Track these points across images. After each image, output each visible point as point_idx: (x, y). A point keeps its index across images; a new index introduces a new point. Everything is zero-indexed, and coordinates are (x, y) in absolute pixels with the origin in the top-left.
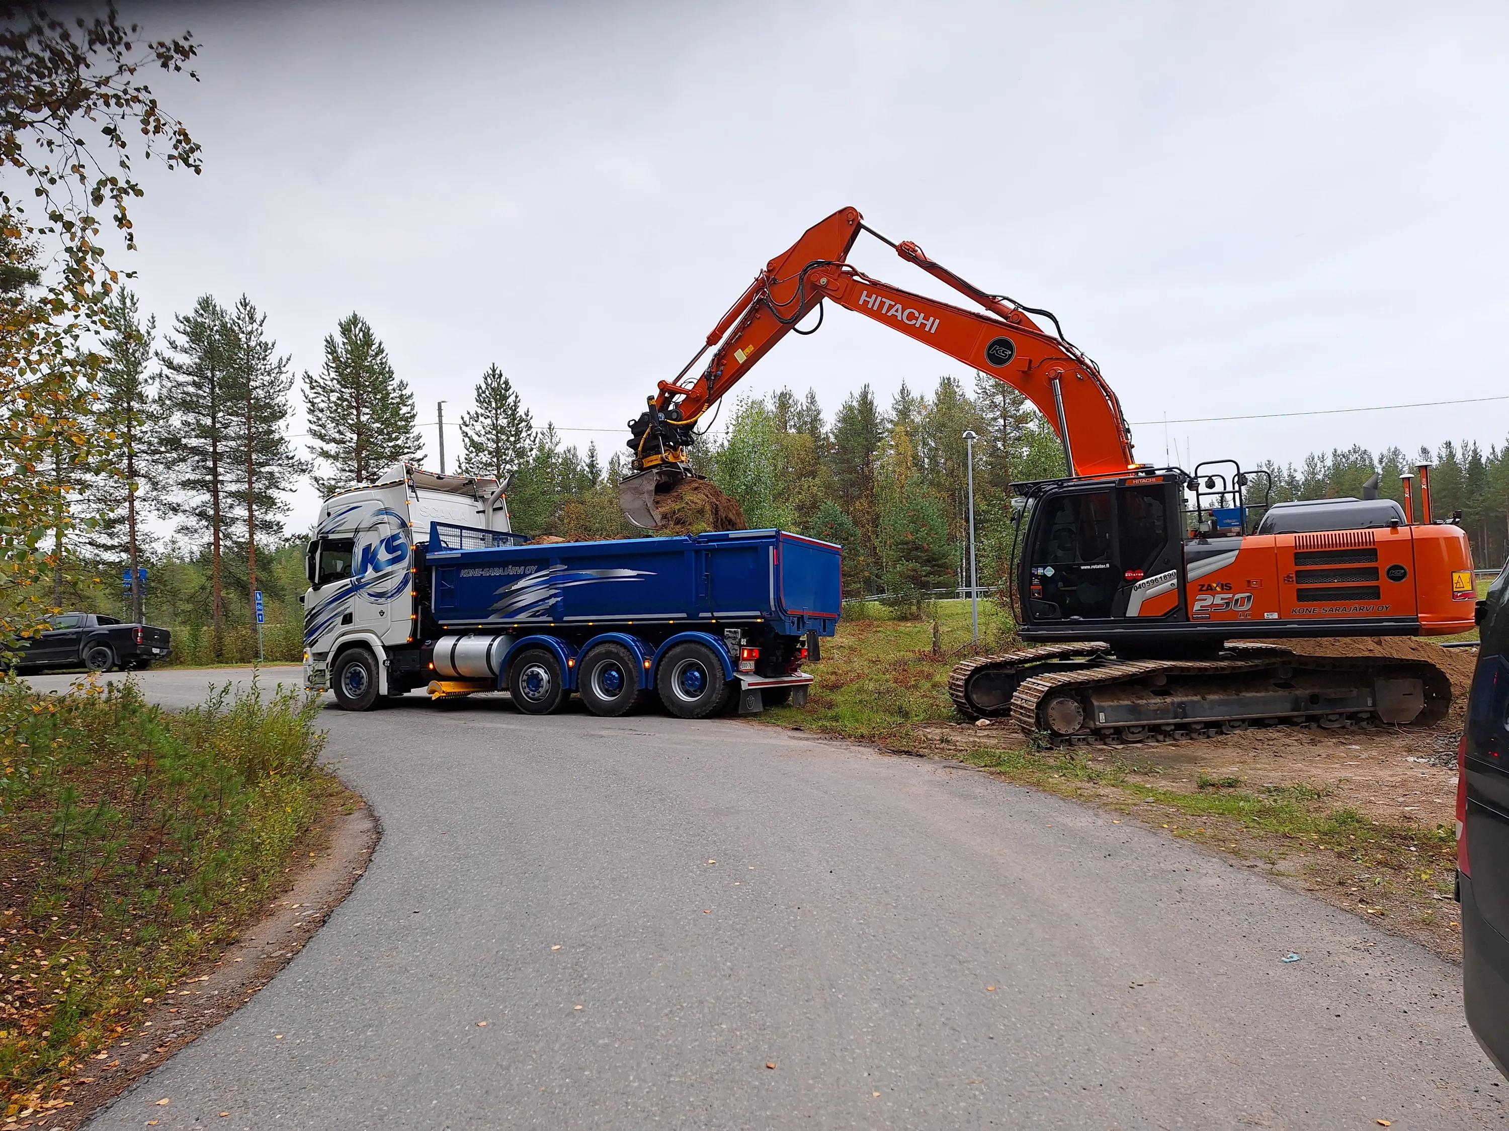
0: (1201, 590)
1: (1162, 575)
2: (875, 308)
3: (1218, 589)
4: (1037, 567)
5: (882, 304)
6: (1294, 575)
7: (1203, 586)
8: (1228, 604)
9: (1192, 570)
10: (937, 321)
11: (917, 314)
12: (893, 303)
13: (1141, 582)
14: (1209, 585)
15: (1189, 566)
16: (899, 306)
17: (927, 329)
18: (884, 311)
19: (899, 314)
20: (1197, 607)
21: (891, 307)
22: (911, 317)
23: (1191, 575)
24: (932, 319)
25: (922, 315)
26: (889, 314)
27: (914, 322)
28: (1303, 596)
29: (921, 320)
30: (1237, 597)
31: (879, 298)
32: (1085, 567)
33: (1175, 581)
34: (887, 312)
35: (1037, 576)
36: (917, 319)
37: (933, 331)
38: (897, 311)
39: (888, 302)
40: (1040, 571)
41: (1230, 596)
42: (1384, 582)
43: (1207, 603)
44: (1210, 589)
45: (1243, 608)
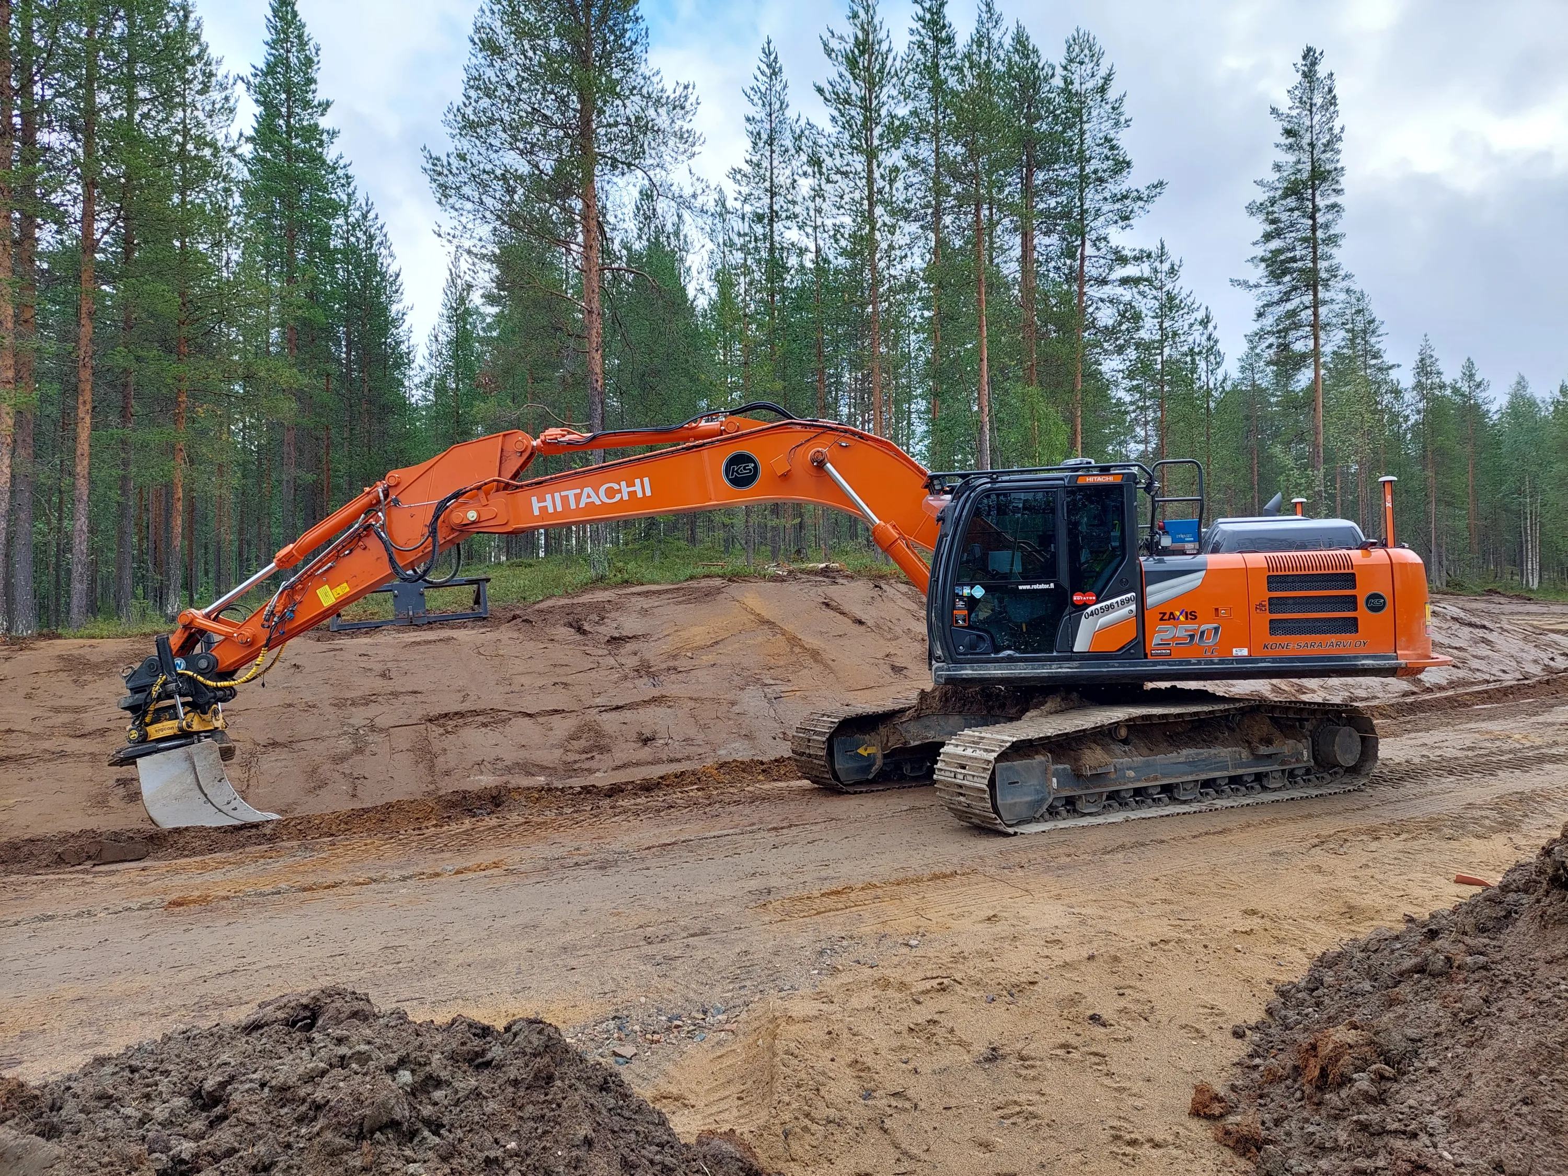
0: (1161, 619)
1: (1119, 599)
2: (559, 509)
3: (1182, 618)
4: (963, 585)
5: (565, 499)
6: (1267, 603)
7: (1165, 614)
8: (1192, 637)
9: (1152, 594)
10: (646, 480)
11: (616, 487)
12: (578, 491)
13: (1093, 608)
14: (1172, 613)
15: (1149, 589)
17: (640, 495)
18: (573, 506)
19: (594, 499)
20: (1156, 640)
21: (578, 497)
23: (1150, 601)
24: (637, 481)
25: (623, 484)
26: (582, 505)
27: (618, 497)
28: (1276, 627)
30: (1203, 627)
31: (557, 495)
32: (1024, 587)
33: (1133, 607)
34: (577, 502)
35: (961, 598)
36: (620, 491)
37: (648, 493)
38: (589, 496)
40: (966, 591)
41: (1196, 626)
42: (1362, 613)
43: (1167, 636)
44: (1172, 617)
45: (1209, 642)
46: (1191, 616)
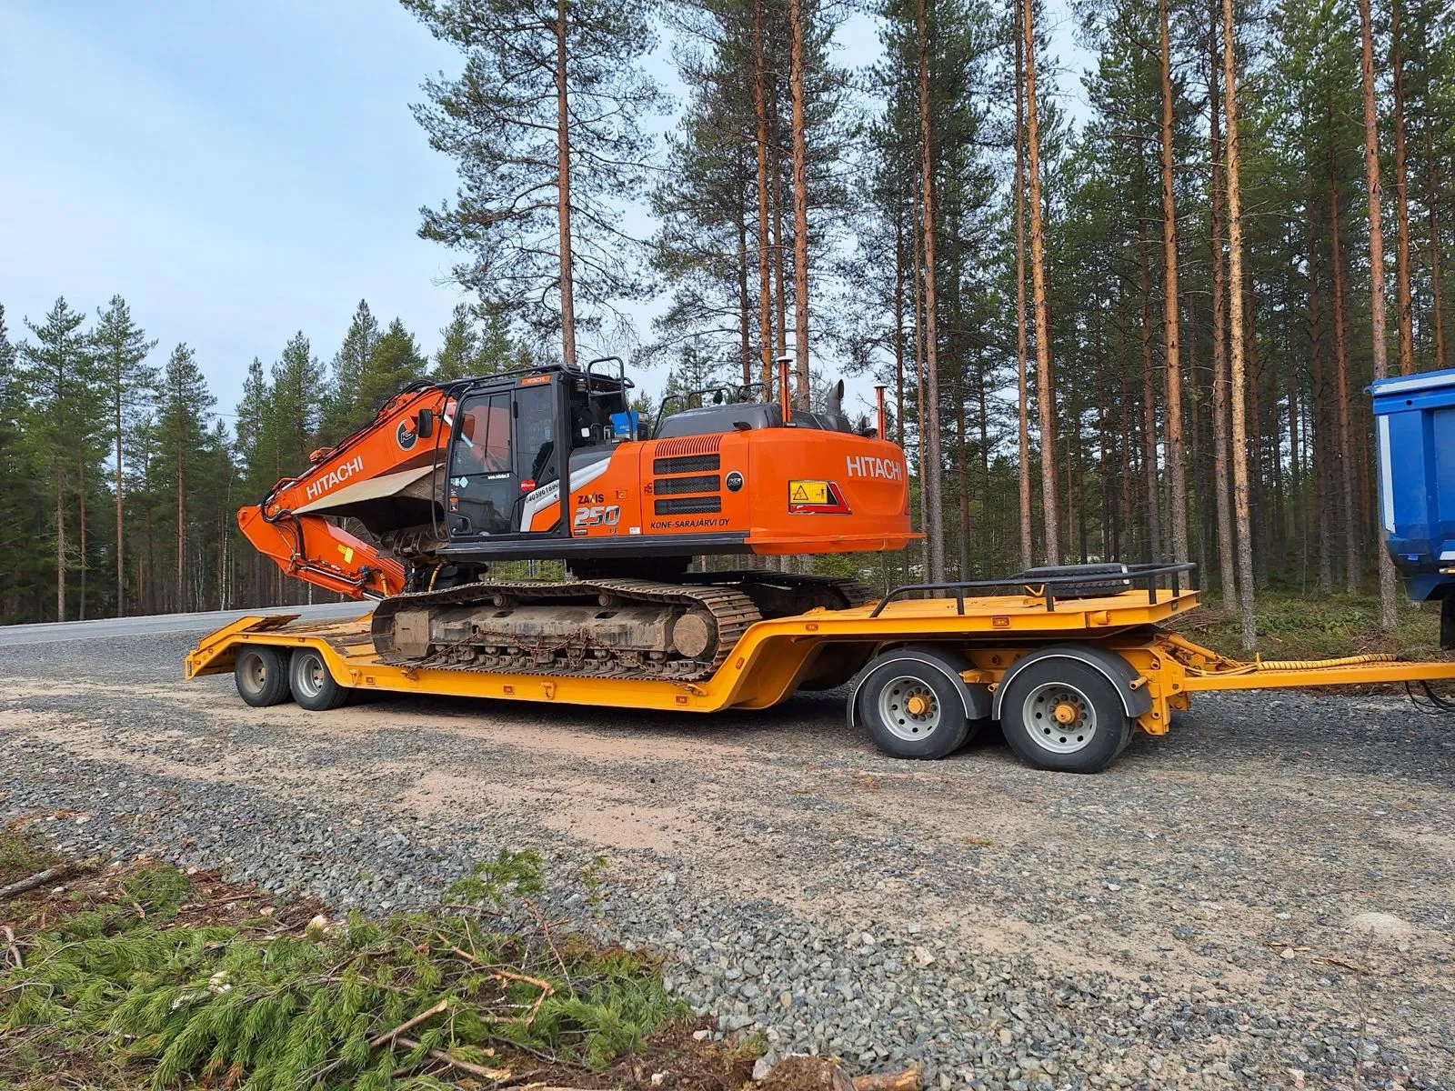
0: (580, 502)
1: (548, 486)
2: (320, 491)
3: (593, 501)
5: (322, 483)
6: (653, 485)
7: (582, 498)
8: (601, 517)
9: (573, 480)
10: (360, 458)
11: (346, 467)
12: (327, 477)
13: (532, 494)
14: (587, 497)
15: (571, 476)
16: (332, 474)
18: (326, 487)
20: (577, 521)
21: (328, 480)
22: (344, 472)
23: (573, 486)
24: (356, 460)
25: (349, 464)
26: (330, 486)
27: (347, 474)
28: (660, 508)
29: (350, 468)
30: (609, 509)
31: (317, 482)
32: (491, 477)
33: (557, 492)
34: (328, 485)
35: (454, 487)
36: (347, 470)
37: (362, 466)
38: (333, 478)
39: (324, 479)
41: (603, 508)
42: (724, 492)
43: (585, 517)
44: (587, 501)
45: (614, 522)
46: (600, 499)
